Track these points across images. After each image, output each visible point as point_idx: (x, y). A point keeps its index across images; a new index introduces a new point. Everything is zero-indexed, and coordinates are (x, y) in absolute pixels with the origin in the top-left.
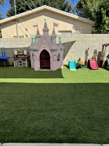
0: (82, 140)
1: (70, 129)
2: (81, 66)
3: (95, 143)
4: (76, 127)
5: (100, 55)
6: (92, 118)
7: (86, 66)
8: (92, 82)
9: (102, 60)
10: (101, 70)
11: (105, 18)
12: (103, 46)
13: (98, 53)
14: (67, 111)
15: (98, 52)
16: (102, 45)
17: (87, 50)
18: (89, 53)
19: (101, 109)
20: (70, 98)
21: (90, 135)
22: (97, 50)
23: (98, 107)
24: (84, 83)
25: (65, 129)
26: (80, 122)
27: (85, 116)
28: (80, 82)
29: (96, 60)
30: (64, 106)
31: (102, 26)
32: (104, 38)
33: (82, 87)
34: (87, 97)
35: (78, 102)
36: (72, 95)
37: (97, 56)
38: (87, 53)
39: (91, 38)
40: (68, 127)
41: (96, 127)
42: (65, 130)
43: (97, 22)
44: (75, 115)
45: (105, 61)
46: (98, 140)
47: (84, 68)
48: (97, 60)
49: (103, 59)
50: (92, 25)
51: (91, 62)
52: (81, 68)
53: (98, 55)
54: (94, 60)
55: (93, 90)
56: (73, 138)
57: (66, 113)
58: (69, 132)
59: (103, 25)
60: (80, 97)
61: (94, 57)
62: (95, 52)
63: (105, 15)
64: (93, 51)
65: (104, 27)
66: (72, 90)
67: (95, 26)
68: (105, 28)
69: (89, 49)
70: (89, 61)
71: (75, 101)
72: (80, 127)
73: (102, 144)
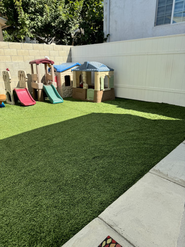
0: (71, 231)
1: (41, 227)
2: (3, 103)
3: (89, 222)
4: (48, 216)
5: (31, 79)
6: (65, 185)
7: (13, 102)
8: (36, 128)
9: (35, 87)
10: (39, 104)
11: (23, 15)
12: (32, 63)
13: (27, 77)
14: (16, 197)
15: (26, 75)
16: (30, 63)
17: (4, 72)
18: (10, 78)
19: (70, 165)
20: (10, 171)
21: (76, 214)
22: (24, 72)
23: (65, 164)
24: (23, 134)
25: (33, 233)
26: (51, 202)
27: (53, 188)
28: (15, 134)
29: (26, 89)
30: (4, 191)
31: (20, 29)
32: (30, 51)
33: (22, 142)
34: (40, 156)
35: (29, 171)
36: (10, 162)
37: (26, 83)
38: (6, 77)
39: (7, 50)
40: (35, 226)
41: (78, 196)
42: (33, 236)
43: (8, 20)
44: (35, 196)
45: (42, 88)
46: (90, 214)
47: (9, 107)
48: (28, 89)
49: (37, 85)
50: (1, 25)
51: (18, 93)
52: (4, 106)
53: (27, 80)
54: (23, 90)
55: (44, 140)
56: (55, 238)
57: (16, 201)
58: (42, 234)
59: (22, 28)
60: (28, 161)
61: (20, 85)
62: (21, 74)
63: (22, 10)
64: (17, 74)
65: (23, 31)
66: (6, 154)
67: (7, 26)
68: (26, 32)
69: (7, 70)
70: (14, 91)
71: (23, 171)
72: (56, 211)
73: (97, 217)
